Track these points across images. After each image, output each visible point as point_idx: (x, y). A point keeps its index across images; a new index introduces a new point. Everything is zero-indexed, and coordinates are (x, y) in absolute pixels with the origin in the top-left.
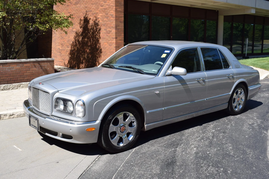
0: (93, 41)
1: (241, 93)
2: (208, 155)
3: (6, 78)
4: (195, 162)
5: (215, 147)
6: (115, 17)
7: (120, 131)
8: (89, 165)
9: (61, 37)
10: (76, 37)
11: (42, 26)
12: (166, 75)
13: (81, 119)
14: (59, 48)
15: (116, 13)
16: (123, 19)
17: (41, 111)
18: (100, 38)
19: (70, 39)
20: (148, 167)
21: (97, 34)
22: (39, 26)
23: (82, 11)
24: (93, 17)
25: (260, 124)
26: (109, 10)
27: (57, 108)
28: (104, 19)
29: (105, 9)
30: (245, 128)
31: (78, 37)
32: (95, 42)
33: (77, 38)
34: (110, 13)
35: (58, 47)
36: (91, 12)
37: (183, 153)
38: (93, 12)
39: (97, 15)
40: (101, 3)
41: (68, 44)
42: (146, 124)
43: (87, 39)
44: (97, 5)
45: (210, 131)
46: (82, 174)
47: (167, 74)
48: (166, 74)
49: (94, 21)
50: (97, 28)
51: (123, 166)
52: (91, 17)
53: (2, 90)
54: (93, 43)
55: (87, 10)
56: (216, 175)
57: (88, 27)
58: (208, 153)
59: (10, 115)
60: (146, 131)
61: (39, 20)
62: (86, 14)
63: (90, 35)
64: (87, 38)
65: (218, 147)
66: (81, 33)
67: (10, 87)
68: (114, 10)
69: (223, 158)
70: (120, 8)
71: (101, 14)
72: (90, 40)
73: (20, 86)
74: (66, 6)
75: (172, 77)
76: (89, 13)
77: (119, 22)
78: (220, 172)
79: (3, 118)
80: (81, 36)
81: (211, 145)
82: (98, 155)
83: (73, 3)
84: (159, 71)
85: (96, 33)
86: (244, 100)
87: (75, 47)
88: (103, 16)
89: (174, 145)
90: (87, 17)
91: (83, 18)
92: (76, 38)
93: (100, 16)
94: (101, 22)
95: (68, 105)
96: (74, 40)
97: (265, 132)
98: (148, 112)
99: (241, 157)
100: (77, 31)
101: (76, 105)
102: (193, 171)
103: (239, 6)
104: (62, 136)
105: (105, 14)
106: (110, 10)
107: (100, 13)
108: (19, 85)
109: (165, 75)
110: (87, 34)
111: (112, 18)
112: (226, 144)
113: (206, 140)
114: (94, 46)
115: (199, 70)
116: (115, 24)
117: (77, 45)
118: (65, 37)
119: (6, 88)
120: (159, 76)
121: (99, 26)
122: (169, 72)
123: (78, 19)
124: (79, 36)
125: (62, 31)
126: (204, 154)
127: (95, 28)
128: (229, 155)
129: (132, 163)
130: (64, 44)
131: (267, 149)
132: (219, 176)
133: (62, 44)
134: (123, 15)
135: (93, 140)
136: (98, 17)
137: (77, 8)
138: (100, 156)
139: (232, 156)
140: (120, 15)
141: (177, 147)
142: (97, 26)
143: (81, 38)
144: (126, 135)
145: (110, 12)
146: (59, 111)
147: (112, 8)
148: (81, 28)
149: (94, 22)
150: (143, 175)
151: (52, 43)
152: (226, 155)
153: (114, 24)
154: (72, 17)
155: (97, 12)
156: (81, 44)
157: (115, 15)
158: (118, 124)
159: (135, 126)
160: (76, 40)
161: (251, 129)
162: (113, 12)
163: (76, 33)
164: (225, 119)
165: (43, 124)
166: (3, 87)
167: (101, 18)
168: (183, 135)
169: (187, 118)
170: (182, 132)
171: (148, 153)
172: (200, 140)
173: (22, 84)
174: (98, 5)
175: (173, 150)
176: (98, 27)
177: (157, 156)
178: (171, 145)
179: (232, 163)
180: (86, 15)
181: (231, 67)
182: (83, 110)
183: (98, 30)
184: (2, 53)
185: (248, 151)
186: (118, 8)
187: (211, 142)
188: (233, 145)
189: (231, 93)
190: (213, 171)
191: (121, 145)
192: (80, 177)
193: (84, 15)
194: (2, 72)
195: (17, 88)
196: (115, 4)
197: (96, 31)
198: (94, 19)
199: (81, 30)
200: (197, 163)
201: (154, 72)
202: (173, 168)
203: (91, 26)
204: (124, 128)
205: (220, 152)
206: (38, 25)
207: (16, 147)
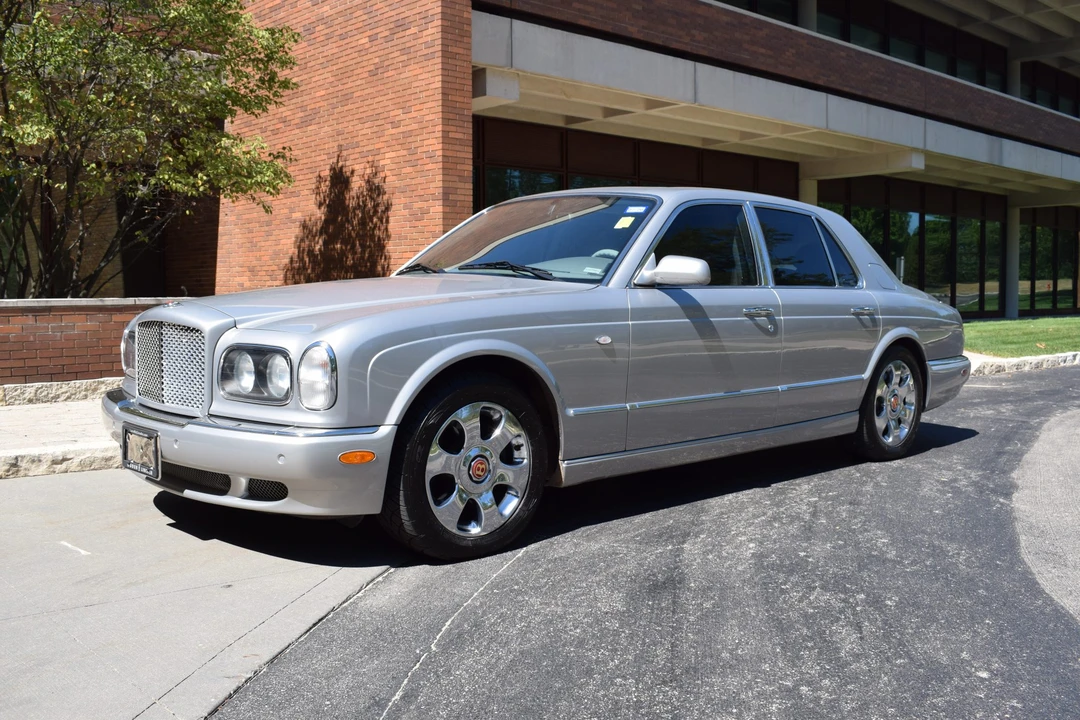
0: (363, 252)
1: (902, 381)
2: (804, 560)
3: (45, 362)
4: (756, 579)
5: (825, 540)
6: (440, 159)
7: (470, 475)
8: (350, 593)
9: (249, 245)
10: (302, 240)
11: (183, 181)
12: (635, 285)
13: (321, 415)
14: (242, 285)
15: (447, 146)
16: (471, 168)
17: (168, 406)
18: (388, 237)
19: (280, 247)
20: (577, 596)
21: (379, 223)
22: (170, 178)
23: (326, 146)
24: (362, 166)
25: (978, 482)
26: (419, 138)
27: (232, 386)
28: (404, 171)
29: (408, 134)
30: (926, 490)
31: (310, 241)
32: (370, 252)
33: (307, 243)
34: (425, 149)
35: (238, 280)
36: (357, 150)
37: (710, 557)
38: (365, 149)
39: (377, 158)
40: (392, 114)
41: (275, 268)
42: (564, 461)
43: (341, 243)
44: (379, 123)
45: (802, 500)
46: (322, 619)
47: (640, 282)
48: (635, 282)
49: (366, 178)
50: (378, 205)
51: (484, 594)
52: (356, 167)
53: (30, 401)
54: (362, 258)
55: (342, 143)
56: (841, 612)
57: (347, 202)
58: (802, 554)
59: (55, 462)
60: (566, 488)
61: (171, 159)
62: (339, 156)
63: (353, 229)
64: (342, 239)
65: (838, 539)
66: (319, 225)
67: (59, 392)
68: (440, 134)
69: (861, 568)
70: (459, 129)
71: (393, 154)
72: (353, 246)
73: (95, 390)
74: (269, 133)
75: (657, 292)
76: (351, 151)
77: (457, 179)
78: (857, 604)
79: (25, 469)
80: (321, 234)
81: (810, 535)
82: (384, 568)
83: (293, 122)
84: (607, 271)
85: (375, 220)
86: (913, 408)
87: (300, 275)
88: (402, 159)
89: (672, 537)
90: (342, 168)
91: (326, 173)
92: (303, 244)
93: (388, 161)
94: (391, 183)
95: (273, 370)
96: (297, 252)
97: (1001, 500)
98: (571, 412)
99: (928, 563)
100: (308, 218)
101: (303, 362)
102: (752, 602)
103: (869, 144)
104: (248, 494)
105: (405, 152)
106: (425, 136)
107: (389, 149)
108: (93, 387)
109: (631, 285)
110: (342, 225)
111: (430, 166)
112: (866, 530)
113: (791, 522)
114: (366, 266)
115: (750, 279)
116: (441, 184)
117: (305, 268)
118: (263, 244)
119: (45, 393)
120: (610, 285)
121: (386, 197)
122: (646, 274)
123: (310, 176)
124: (314, 237)
125: (254, 205)
126: (789, 558)
127: (370, 205)
128: (882, 560)
129: (516, 587)
130: (259, 268)
131: (1019, 543)
132: (853, 615)
133: (252, 270)
134: (471, 156)
135: (367, 502)
136: (382, 163)
137: (309, 139)
138: (393, 570)
139: (893, 561)
140: (459, 154)
141: (684, 542)
142: (378, 195)
143: (321, 242)
144: (490, 495)
145: (426, 143)
146: (238, 397)
147: (430, 129)
148: (319, 207)
149: (368, 181)
150: (560, 617)
151: (215, 266)
152: (870, 560)
153: (436, 184)
154: (288, 154)
155: (377, 146)
156: (319, 264)
157: (440, 153)
158: (462, 447)
159: (525, 461)
160: (304, 250)
161: (949, 492)
162: (434, 144)
163: (304, 226)
164: (849, 471)
165: (176, 447)
166: (33, 390)
167: (394, 166)
168: (703, 510)
169: (711, 456)
170: (699, 503)
171: (575, 560)
172: (769, 523)
173: (103, 382)
174: (383, 122)
175: (671, 550)
176: (380, 200)
177: (608, 566)
178: (660, 536)
179: (898, 580)
180: (338, 162)
181: (863, 283)
182: (327, 382)
183: (381, 209)
184: (35, 287)
185: (952, 548)
186: (453, 128)
187: (810, 527)
188: (893, 535)
189: (867, 375)
190: (827, 602)
191: (475, 530)
192: (315, 625)
193: (331, 161)
194: (32, 339)
195: (86, 397)
196: (440, 115)
197: (376, 212)
198: (368, 171)
199: (320, 214)
200: (764, 583)
201: (591, 274)
202: (675, 596)
203: (358, 198)
204: (483, 466)
205: (847, 552)
206: (166, 177)
207: (70, 546)
